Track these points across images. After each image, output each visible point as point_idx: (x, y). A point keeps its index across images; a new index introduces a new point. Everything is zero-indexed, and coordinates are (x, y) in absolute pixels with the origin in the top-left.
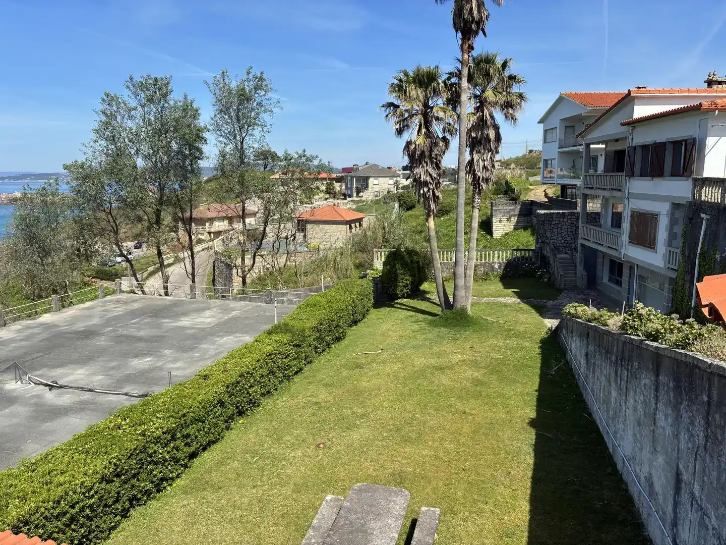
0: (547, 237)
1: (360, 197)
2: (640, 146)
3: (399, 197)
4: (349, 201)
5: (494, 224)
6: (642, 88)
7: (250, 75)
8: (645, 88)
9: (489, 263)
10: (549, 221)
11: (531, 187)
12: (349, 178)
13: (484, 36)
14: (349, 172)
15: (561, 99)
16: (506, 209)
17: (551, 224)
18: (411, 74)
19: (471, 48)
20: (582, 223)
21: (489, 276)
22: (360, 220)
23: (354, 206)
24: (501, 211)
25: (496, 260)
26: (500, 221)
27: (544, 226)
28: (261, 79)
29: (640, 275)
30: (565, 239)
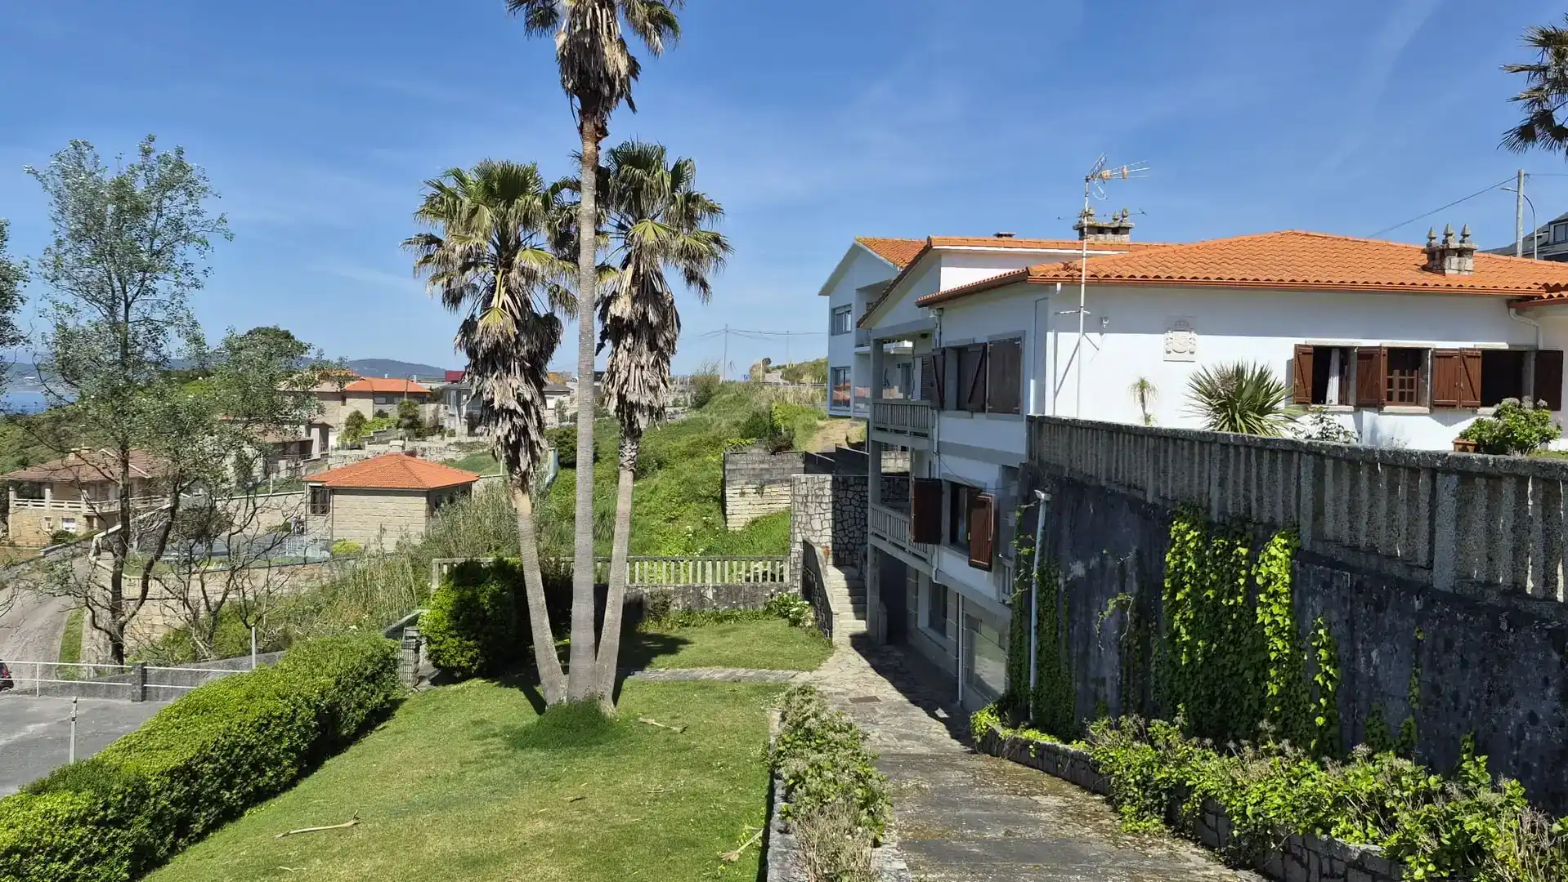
0: (814, 531)
1: (477, 435)
2: (953, 348)
3: (561, 437)
4: (450, 444)
5: (728, 499)
6: (1006, 235)
7: (153, 156)
8: (1010, 236)
9: (694, 589)
10: (817, 496)
11: (820, 423)
12: (454, 393)
13: (631, 110)
14: (453, 382)
15: (855, 252)
16: (754, 469)
17: (820, 503)
18: (472, 177)
19: (603, 132)
20: (874, 501)
21: (694, 615)
22: (466, 488)
23: (462, 456)
24: (743, 472)
25: (709, 581)
26: (743, 494)
27: (806, 506)
28: (180, 165)
29: (967, 615)
30: (851, 535)
